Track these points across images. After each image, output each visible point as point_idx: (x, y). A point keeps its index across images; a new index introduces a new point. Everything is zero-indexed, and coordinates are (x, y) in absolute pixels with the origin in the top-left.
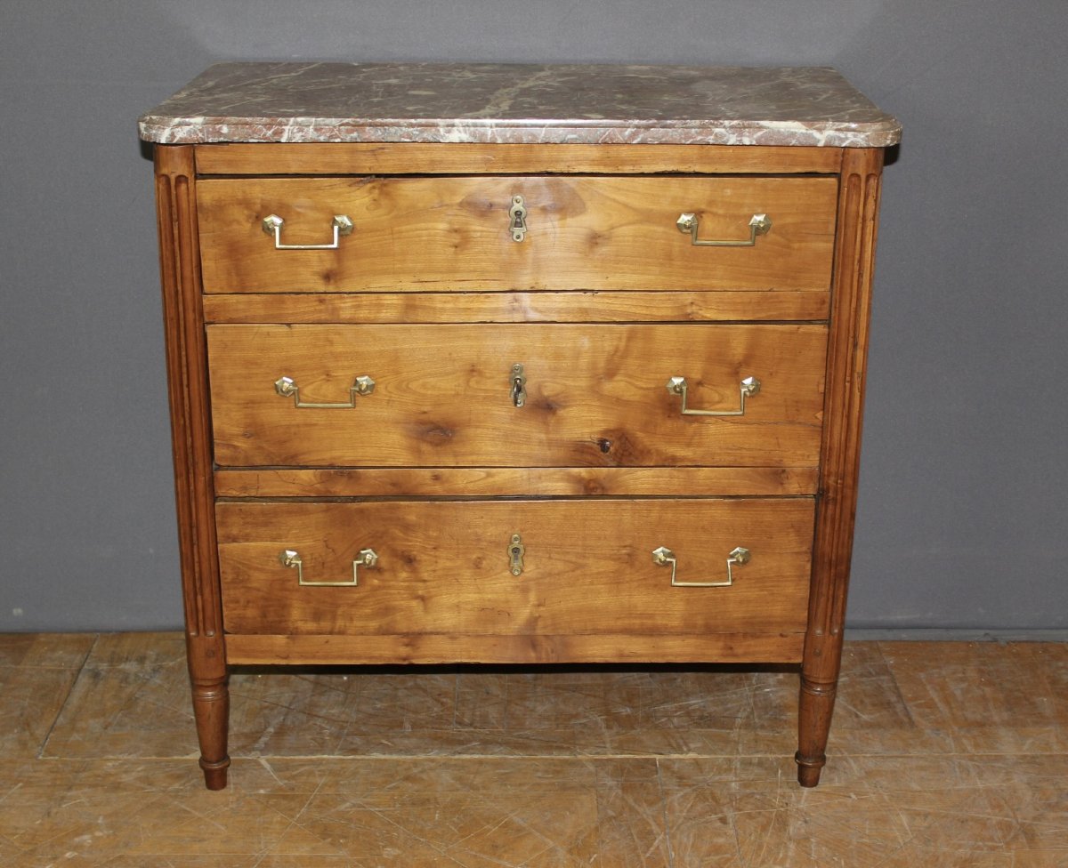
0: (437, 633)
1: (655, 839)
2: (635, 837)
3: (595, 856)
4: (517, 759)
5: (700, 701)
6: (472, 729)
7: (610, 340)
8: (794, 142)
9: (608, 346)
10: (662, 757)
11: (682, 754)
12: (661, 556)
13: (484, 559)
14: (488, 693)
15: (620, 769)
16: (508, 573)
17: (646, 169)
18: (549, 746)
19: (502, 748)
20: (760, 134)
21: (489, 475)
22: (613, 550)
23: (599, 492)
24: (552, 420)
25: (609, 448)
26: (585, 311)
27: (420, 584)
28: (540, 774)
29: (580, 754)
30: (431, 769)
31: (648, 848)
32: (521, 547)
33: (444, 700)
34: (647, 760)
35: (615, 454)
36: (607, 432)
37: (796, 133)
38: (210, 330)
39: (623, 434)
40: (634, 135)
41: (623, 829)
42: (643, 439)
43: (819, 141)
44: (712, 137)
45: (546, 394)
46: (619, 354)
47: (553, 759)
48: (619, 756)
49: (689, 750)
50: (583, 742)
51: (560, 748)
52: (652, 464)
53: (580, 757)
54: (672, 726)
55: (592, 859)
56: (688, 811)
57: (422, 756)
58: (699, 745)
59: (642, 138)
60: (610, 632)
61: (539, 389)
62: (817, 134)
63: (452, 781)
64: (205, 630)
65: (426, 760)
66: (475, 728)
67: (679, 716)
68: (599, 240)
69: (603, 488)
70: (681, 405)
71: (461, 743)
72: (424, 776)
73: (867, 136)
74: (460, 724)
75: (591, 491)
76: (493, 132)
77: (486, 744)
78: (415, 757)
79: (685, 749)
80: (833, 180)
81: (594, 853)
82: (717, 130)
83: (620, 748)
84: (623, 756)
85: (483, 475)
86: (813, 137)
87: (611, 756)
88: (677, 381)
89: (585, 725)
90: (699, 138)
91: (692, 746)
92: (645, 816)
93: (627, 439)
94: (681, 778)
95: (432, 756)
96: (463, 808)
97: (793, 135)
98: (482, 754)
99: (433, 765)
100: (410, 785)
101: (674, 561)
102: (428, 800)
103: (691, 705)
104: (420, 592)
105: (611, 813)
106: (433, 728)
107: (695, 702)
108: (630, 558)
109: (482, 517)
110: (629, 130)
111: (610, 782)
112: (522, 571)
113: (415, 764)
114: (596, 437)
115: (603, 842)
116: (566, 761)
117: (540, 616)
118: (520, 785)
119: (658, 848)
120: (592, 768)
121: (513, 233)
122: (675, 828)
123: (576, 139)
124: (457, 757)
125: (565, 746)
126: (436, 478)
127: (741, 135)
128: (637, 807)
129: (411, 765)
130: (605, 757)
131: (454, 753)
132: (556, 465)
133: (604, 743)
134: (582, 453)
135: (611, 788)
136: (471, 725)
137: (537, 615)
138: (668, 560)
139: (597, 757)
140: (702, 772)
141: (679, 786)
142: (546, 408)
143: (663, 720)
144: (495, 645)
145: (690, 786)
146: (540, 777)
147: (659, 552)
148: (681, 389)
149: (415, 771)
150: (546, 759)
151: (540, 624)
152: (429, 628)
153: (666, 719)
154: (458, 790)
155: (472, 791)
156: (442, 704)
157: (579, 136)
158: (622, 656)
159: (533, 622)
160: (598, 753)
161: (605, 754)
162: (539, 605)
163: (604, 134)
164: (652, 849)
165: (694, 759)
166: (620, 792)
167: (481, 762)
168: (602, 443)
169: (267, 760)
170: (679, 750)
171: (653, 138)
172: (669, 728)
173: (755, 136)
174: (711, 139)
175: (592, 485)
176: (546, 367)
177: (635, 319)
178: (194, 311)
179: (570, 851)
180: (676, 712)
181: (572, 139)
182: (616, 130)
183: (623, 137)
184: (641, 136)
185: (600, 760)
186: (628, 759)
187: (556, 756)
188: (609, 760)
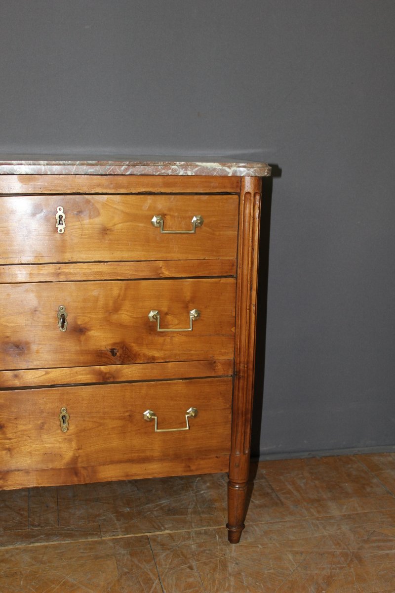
0: (18, 470)
1: (153, 583)
2: (141, 582)
4: (68, 543)
5: (167, 501)
6: (40, 528)
7: (116, 289)
8: (215, 174)
9: (116, 292)
10: (151, 534)
11: (161, 531)
12: (148, 415)
13: (46, 423)
14: (47, 507)
15: (128, 544)
16: (59, 431)
17: (133, 191)
18: (85, 533)
19: (58, 538)
20: (196, 169)
21: (47, 373)
22: (121, 413)
23: (111, 380)
24: (83, 338)
25: (116, 354)
26: (101, 273)
27: (8, 441)
28: (82, 551)
29: (103, 537)
30: (17, 554)
31: (150, 589)
32: (67, 415)
33: (22, 513)
34: (142, 536)
35: (120, 357)
36: (115, 344)
37: (216, 168)
39: (124, 345)
40: (126, 170)
41: (134, 579)
42: (136, 348)
43: (229, 173)
44: (170, 171)
45: (79, 323)
46: (121, 298)
47: (88, 541)
48: (126, 536)
49: (165, 529)
50: (104, 530)
51: (92, 535)
52: (141, 362)
53: (104, 538)
54: (153, 516)
56: (170, 564)
57: (11, 547)
58: (170, 525)
60: (120, 462)
61: (75, 319)
62: (227, 170)
63: (29, 560)
65: (13, 549)
66: (41, 527)
67: (157, 510)
68: (108, 232)
69: (114, 377)
70: (157, 327)
71: (34, 536)
72: (13, 559)
73: (255, 170)
74: (33, 525)
75: (104, 380)
76: (45, 168)
77: (48, 536)
78: (6, 548)
79: (163, 528)
80: (236, 197)
82: (173, 167)
83: (126, 531)
84: (128, 536)
85: (44, 373)
86: (226, 171)
87: (121, 536)
88: (151, 314)
89: (104, 520)
90: (163, 171)
91: (166, 526)
92: (145, 570)
93: (126, 348)
94: (163, 545)
95: (17, 546)
96: (37, 576)
97: (215, 169)
98: (47, 542)
99: (18, 551)
100: (4, 565)
101: (156, 418)
102: (16, 573)
103: (162, 504)
104: (7, 446)
105: (126, 570)
106: (16, 529)
107: (164, 502)
108: (131, 418)
109: (43, 398)
110: (124, 167)
111: (123, 552)
112: (68, 429)
113: (7, 551)
114: (109, 348)
115: (123, 588)
116: (96, 542)
117: (79, 456)
118: (71, 558)
119: (155, 588)
120: (111, 544)
121: (57, 228)
122: (164, 575)
123: (94, 172)
124: (31, 545)
125: (95, 533)
126: (16, 376)
127: (186, 169)
128: (140, 565)
129: (5, 553)
130: (118, 537)
131: (30, 544)
132: (85, 365)
133: (117, 529)
134: (100, 357)
135: (124, 555)
136: (39, 525)
137: (77, 455)
138: (152, 417)
139: (113, 537)
140: (174, 541)
141: (163, 550)
142: (79, 331)
144: (53, 475)
145: (169, 549)
146: (81, 553)
147: (147, 413)
148: (157, 317)
149: (7, 556)
150: (84, 542)
151: (80, 460)
152: (13, 468)
153: (149, 513)
154: (33, 565)
155: (42, 565)
156: (21, 515)
157: (95, 170)
158: (127, 476)
159: (75, 460)
160: (114, 535)
161: (118, 535)
162: (79, 449)
163: (109, 169)
164: (152, 589)
165: (169, 534)
166: (129, 557)
167: (46, 547)
168: (112, 351)
170: (159, 529)
171: (137, 171)
172: (152, 517)
173: (194, 170)
174: (170, 172)
175: (107, 375)
176: (79, 307)
177: (129, 277)
180: (154, 508)
181: (91, 172)
182: (116, 167)
183: (121, 171)
184: (131, 170)
185: (116, 539)
186: (131, 537)
187: (90, 539)
188: (120, 538)
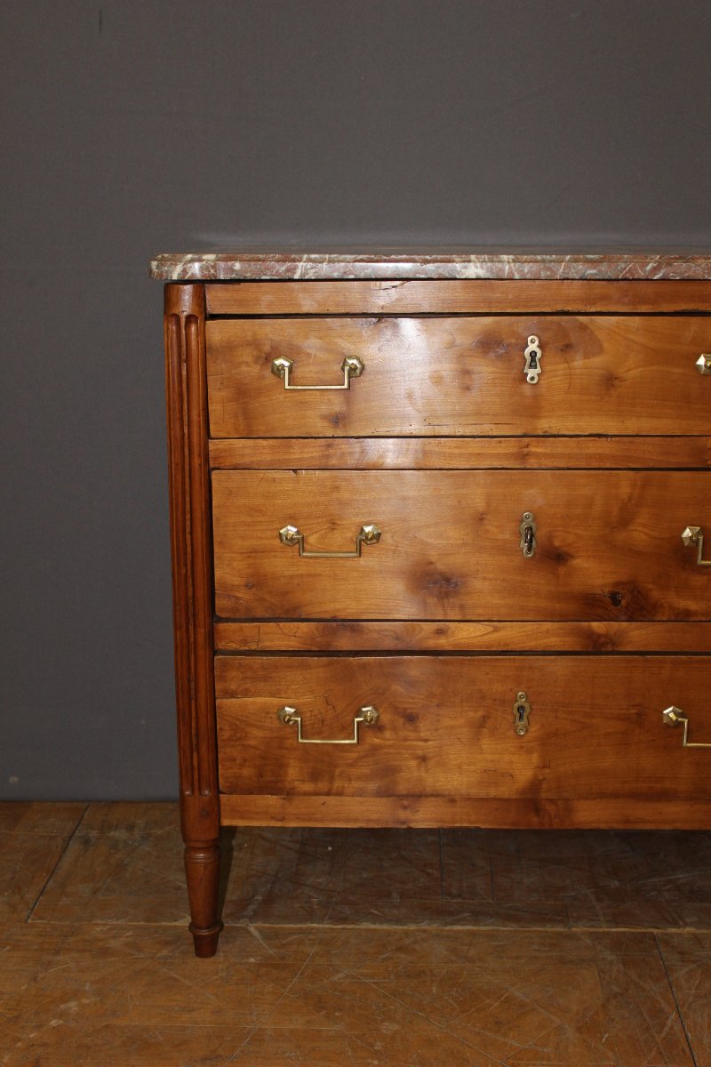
1: (668, 1018)
2: (645, 1014)
3: (607, 1035)
4: (510, 931)
5: (687, 875)
6: (460, 900)
7: (625, 485)
9: (625, 490)
10: (660, 931)
11: (679, 928)
12: (672, 715)
13: (489, 717)
14: (473, 865)
15: (617, 943)
16: (511, 733)
17: (664, 308)
18: (541, 918)
19: (493, 920)
21: (496, 630)
22: (622, 709)
23: (609, 648)
24: (562, 570)
25: (620, 602)
26: (601, 457)
27: (422, 744)
28: (536, 947)
29: (573, 926)
30: (423, 940)
31: (662, 1028)
32: (527, 705)
33: (430, 871)
34: (644, 934)
35: (626, 608)
36: (617, 584)
38: (215, 475)
39: (635, 587)
40: (655, 270)
41: (631, 1007)
42: (656, 594)
45: (557, 543)
46: (633, 502)
47: (547, 932)
48: (614, 930)
49: (686, 925)
50: (575, 915)
51: (552, 921)
52: (664, 619)
53: (574, 929)
54: (663, 900)
55: (604, 1040)
56: (697, 988)
57: (412, 927)
58: (695, 919)
59: (664, 273)
60: (616, 796)
61: (550, 538)
63: (446, 953)
64: (200, 789)
65: (418, 931)
66: (464, 898)
67: (668, 890)
68: (617, 383)
69: (614, 644)
70: (696, 556)
71: (451, 913)
72: (417, 947)
74: (449, 895)
75: (596, 647)
76: (510, 268)
77: (477, 915)
78: (405, 927)
79: (681, 923)
81: (605, 1032)
83: (615, 921)
84: (618, 930)
85: (491, 629)
87: (606, 930)
88: (687, 533)
89: (575, 898)
91: (688, 920)
92: (652, 993)
93: (639, 592)
94: (682, 953)
95: (424, 926)
96: (461, 981)
98: (474, 925)
99: (424, 936)
100: (403, 956)
101: (686, 721)
102: (424, 972)
103: (679, 879)
104: (420, 753)
105: (616, 989)
106: (421, 898)
107: (682, 876)
108: (641, 718)
109: (488, 674)
110: (651, 265)
111: (610, 957)
112: (527, 731)
113: (407, 934)
114: (607, 590)
115: (613, 1020)
116: (560, 934)
117: (544, 779)
118: (517, 958)
119: (672, 1028)
120: (589, 942)
121: (527, 374)
122: (686, 1006)
123: (596, 274)
124: (448, 928)
125: (558, 918)
126: (440, 632)
128: (642, 983)
129: (403, 936)
130: (601, 930)
131: (447, 924)
132: (563, 618)
133: (597, 916)
134: (591, 605)
135: (611, 963)
136: (460, 896)
137: (541, 778)
138: (680, 719)
139: (592, 930)
140: (703, 947)
141: (683, 961)
142: (554, 557)
143: (653, 893)
144: (497, 809)
145: (694, 962)
146: (535, 950)
147: (669, 711)
148: (698, 539)
149: (407, 941)
150: (540, 931)
151: (545, 786)
152: (429, 790)
153: (656, 892)
154: (453, 962)
155: (467, 963)
156: (428, 874)
157: (599, 271)
158: (627, 821)
159: (535, 786)
160: (592, 926)
161: (600, 927)
162: (544, 767)
163: (625, 269)
164: (666, 1029)
165: (693, 934)
166: (621, 967)
167: (473, 934)
168: (614, 599)
169: (256, 928)
170: (675, 924)
171: (675, 273)
172: (661, 902)
175: (602, 640)
176: (559, 516)
177: (651, 465)
178: (200, 455)
179: (579, 1029)
180: (665, 885)
181: (591, 274)
182: (637, 265)
183: (644, 272)
184: (663, 271)
185: (596, 933)
186: (624, 933)
187: (549, 928)
188: (604, 933)
